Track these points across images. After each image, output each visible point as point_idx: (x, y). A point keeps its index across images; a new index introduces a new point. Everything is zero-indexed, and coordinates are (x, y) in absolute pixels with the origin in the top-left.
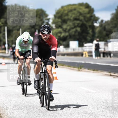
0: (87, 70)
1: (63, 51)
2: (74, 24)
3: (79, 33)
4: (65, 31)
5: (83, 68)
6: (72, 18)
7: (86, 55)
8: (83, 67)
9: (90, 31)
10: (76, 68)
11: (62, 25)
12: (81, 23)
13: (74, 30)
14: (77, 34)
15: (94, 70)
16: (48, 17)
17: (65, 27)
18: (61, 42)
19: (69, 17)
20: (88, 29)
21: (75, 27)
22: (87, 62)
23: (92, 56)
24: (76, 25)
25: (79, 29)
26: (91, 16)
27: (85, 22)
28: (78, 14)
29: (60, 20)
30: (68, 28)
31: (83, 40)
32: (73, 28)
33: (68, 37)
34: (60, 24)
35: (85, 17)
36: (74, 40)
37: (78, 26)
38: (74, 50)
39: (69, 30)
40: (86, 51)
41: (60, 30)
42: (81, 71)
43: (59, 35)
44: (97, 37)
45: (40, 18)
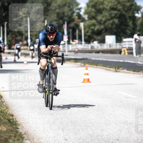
0: (125, 71)
1: (98, 48)
2: (110, 14)
3: (116, 25)
4: (100, 23)
5: (121, 69)
6: (108, 8)
7: (125, 52)
8: (121, 67)
9: (130, 23)
10: (113, 68)
11: (96, 15)
12: (119, 13)
13: (111, 22)
14: (114, 26)
15: (134, 71)
16: (79, 6)
17: (99, 18)
18: (95, 37)
19: (105, 6)
20: (128, 21)
21: (112, 18)
22: (126, 61)
23: (132, 53)
24: (113, 15)
25: (116, 21)
26: (132, 5)
27: (124, 13)
28: (116, 3)
29: (93, 10)
30: (104, 19)
31: (122, 34)
32: (109, 20)
33: (104, 31)
34: (93, 14)
35: (124, 6)
36: (111, 34)
37: (115, 17)
38: (110, 46)
39: (105, 22)
40: (125, 47)
41: (93, 21)
42: (119, 72)
43: (93, 28)
44: (139, 31)
45: (69, 7)
